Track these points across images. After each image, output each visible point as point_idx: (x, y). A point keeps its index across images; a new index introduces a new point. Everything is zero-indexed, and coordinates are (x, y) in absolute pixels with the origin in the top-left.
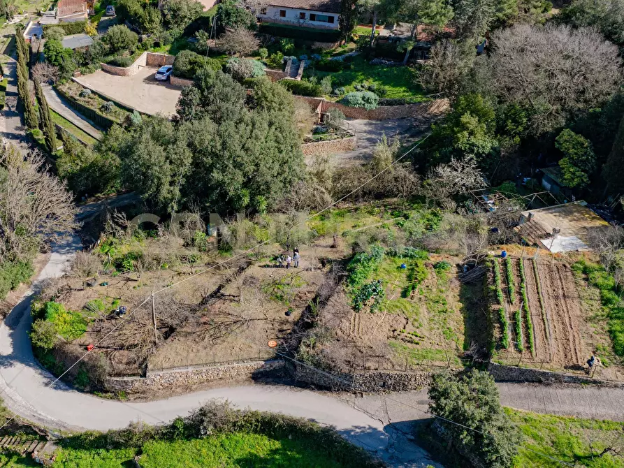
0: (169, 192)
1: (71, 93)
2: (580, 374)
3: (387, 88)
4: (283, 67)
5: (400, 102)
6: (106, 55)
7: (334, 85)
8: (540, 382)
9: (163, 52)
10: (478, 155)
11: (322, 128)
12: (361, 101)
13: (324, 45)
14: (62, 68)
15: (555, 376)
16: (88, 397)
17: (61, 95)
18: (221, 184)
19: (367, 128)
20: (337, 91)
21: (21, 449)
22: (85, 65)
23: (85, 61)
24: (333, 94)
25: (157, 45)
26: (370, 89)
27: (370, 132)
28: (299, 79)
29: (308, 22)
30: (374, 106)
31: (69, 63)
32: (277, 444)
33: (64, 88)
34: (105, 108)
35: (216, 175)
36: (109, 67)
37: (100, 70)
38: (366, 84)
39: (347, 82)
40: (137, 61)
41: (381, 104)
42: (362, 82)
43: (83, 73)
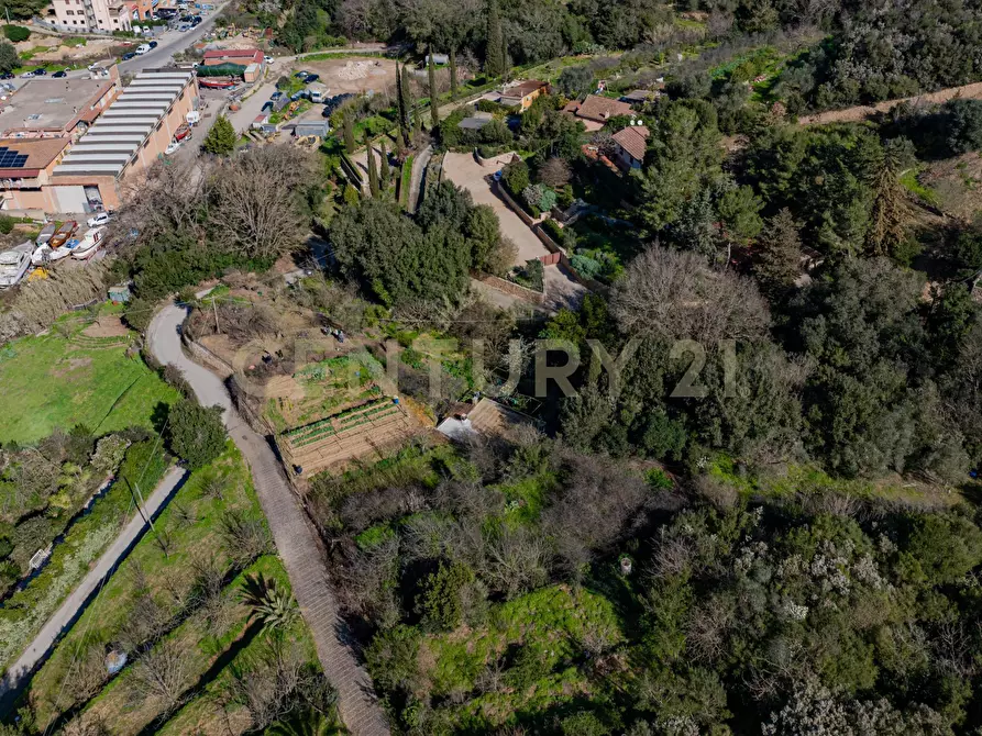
1: (432, 166)
4: (566, 208)
6: (480, 142)
7: (580, 245)
9: (523, 158)
11: (528, 274)
12: (580, 266)
15: (283, 465)
17: (428, 164)
18: (363, 269)
19: (571, 294)
20: (579, 250)
22: (462, 144)
23: (466, 142)
24: (575, 251)
25: (526, 149)
26: (605, 262)
27: (569, 299)
28: (561, 225)
30: (589, 277)
31: (446, 140)
33: (434, 159)
34: (431, 185)
35: (361, 260)
36: (477, 155)
37: (471, 153)
38: (605, 255)
39: (592, 245)
40: (499, 158)
41: (595, 277)
42: (604, 251)
43: (457, 151)
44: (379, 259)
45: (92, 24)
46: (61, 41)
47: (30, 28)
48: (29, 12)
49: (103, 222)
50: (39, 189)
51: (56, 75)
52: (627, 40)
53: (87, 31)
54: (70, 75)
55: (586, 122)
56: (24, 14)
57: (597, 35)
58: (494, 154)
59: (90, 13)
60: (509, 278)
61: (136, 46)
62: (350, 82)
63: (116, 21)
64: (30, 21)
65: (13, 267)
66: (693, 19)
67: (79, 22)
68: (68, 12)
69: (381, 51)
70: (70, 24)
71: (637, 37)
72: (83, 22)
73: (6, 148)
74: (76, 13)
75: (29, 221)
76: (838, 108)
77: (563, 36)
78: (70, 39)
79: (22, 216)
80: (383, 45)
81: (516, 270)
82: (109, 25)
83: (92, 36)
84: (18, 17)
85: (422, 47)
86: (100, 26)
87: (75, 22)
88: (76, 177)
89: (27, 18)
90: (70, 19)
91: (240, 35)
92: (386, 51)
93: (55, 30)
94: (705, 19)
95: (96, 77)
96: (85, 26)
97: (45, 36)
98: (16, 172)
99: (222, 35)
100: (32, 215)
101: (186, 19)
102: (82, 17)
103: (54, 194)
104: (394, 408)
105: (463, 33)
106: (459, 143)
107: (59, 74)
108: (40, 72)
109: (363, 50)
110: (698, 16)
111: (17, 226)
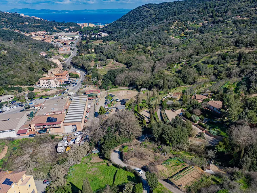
0: (156, 135)
1: (162, 113)
2: (178, 187)
3: (222, 132)
4: (203, 120)
5: (222, 136)
6: (173, 107)
7: (210, 128)
8: (173, 185)
9: (185, 110)
10: (218, 151)
11: (200, 136)
12: (213, 133)
13: (217, 118)
14: (163, 107)
15: (175, 185)
16: (121, 161)
17: (161, 113)
18: (164, 138)
19: (211, 139)
20: (210, 129)
21: (108, 163)
22: (168, 108)
23: (169, 107)
24: (209, 129)
25: (185, 108)
26: (218, 131)
27: (211, 140)
28: (204, 124)
29: (218, 111)
30: (215, 135)
31: (165, 107)
32: (134, 176)
33: (162, 111)
34: (165, 118)
35: (163, 136)
36: (173, 110)
37: (171, 110)
38: (217, 130)
39: (213, 128)
40: (179, 110)
41: (217, 135)
42: (217, 129)
43: (167, 109)
44: (168, 135)
45: (50, 86)
46: (43, 90)
47: (34, 87)
48: (34, 84)
49: (78, 134)
50: (60, 127)
51: (46, 99)
52: (191, 82)
53: (49, 87)
54: (50, 98)
55: (198, 100)
56: (32, 84)
57: (184, 82)
58: (177, 109)
59: (49, 83)
60: (195, 137)
61: (64, 91)
62: (123, 96)
63: (56, 85)
64: (33, 86)
65: (62, 147)
66: (203, 77)
67: (46, 86)
68: (44, 83)
69: (128, 89)
70: (44, 86)
71: (193, 82)
72: (47, 85)
73: (50, 117)
74: (46, 83)
75: (58, 135)
76: (255, 93)
77: (177, 82)
78: (45, 90)
79: (56, 134)
80: (128, 87)
81: (197, 135)
82: (54, 86)
83: (51, 89)
84: (31, 85)
85: (139, 87)
86: (52, 86)
87: (45, 85)
88: (70, 123)
89: (33, 85)
90: (44, 85)
91: (89, 87)
92: (129, 88)
93: (40, 88)
94: (206, 77)
95: (64, 98)
96: (48, 86)
97: (38, 89)
98: (54, 123)
99: (85, 87)
100: (59, 134)
101: (73, 83)
102: (47, 84)
103: (64, 128)
104: (193, 169)
105: (150, 83)
106: (167, 108)
107: (47, 98)
108: (41, 98)
109: (123, 89)
110: (204, 76)
111: (56, 137)
